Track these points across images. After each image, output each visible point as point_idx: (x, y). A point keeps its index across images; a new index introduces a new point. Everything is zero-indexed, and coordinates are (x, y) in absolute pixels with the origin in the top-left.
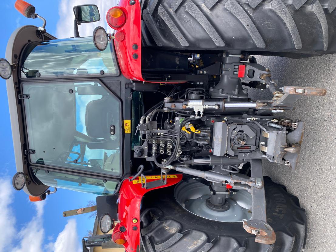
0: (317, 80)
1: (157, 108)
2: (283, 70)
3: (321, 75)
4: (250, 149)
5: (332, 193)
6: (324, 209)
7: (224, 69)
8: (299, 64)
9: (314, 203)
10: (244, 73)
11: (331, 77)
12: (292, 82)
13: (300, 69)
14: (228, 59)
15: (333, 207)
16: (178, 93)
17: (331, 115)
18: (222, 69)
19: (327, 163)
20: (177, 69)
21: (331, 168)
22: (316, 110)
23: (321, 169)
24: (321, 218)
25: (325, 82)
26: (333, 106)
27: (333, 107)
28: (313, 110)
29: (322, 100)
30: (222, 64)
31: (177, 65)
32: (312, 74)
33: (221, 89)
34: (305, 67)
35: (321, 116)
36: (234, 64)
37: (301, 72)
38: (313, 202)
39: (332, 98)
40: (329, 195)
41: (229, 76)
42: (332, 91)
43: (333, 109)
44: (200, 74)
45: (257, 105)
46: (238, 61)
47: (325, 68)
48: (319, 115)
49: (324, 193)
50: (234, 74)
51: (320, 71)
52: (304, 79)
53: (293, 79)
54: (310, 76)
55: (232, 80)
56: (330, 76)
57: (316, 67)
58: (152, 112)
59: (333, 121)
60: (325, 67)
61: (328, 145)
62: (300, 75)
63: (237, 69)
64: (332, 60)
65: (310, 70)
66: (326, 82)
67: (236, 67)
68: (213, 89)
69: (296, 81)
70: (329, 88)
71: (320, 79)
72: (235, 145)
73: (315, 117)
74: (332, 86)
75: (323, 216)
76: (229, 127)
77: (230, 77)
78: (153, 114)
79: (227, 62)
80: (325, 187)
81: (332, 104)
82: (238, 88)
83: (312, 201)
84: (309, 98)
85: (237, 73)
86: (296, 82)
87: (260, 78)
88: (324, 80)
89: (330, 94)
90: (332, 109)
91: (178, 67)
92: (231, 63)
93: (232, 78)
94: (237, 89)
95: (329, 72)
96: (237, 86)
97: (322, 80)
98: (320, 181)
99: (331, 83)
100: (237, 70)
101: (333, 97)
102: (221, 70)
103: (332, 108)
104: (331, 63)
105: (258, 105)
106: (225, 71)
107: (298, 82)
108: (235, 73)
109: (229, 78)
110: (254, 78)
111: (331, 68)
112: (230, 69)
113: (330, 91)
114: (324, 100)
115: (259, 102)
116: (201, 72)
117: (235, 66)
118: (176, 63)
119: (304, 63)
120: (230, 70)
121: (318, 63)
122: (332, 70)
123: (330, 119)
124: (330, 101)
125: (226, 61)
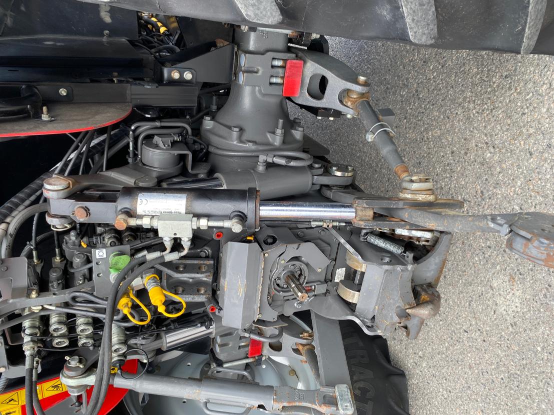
0: (453, 101)
1: (27, 202)
2: (363, 60)
3: (463, 91)
4: (314, 291)
5: (469, 355)
6: (446, 380)
7: (243, 68)
8: (405, 53)
9: (421, 359)
10: (300, 85)
11: (493, 102)
12: (386, 92)
13: (409, 65)
14: (253, 35)
15: (467, 383)
16: (104, 141)
17: (482, 192)
18: (236, 67)
19: (462, 292)
20: (105, 39)
21: (470, 305)
22: (445, 171)
23: (446, 301)
24: (436, 393)
25: (474, 111)
26: (490, 172)
27: (492, 174)
28: (435, 168)
29: (463, 152)
30: (236, 49)
31: (106, 26)
32: (438, 84)
33: (237, 130)
34: (423, 63)
35: (455, 186)
36: (270, 55)
37: (409, 73)
38: (420, 357)
39: (491, 153)
40: (460, 357)
41: (257, 88)
42: (491, 136)
43: (489, 179)
44: (172, 82)
45: (356, 213)
46: (280, 44)
47: (478, 76)
48: (451, 184)
49: (447, 349)
50: (271, 84)
51: (464, 80)
52: (417, 91)
53: (389, 86)
54: (433, 88)
55: (266, 99)
56: (489, 98)
57: (453, 69)
58: (8, 220)
59: (486, 208)
60: (477, 73)
61: (469, 255)
62: (407, 79)
63: (280, 71)
64: (500, 60)
65: (435, 74)
66: (478, 112)
67: (277, 63)
68: (212, 122)
69: (396, 91)
70: (485, 127)
71: (461, 100)
72: (279, 291)
73: (439, 186)
74: (493, 125)
75: (441, 390)
76: (266, 255)
77: (260, 91)
78: (12, 229)
79: (252, 46)
80: (452, 339)
81: (488, 168)
82: (283, 128)
83: (418, 354)
84: (428, 139)
85: (279, 81)
86: (394, 94)
87: (341, 101)
88: (471, 106)
89: (487, 143)
90: (486, 180)
91: (107, 32)
92: (262, 50)
93: (264, 95)
94: (279, 131)
95: (489, 89)
96: (281, 121)
97: (466, 105)
98: (441, 323)
99: (490, 116)
100: (279, 73)
101: (492, 150)
102: (233, 69)
103: (487, 177)
104: (496, 67)
105: (360, 213)
106: (245, 74)
107: (402, 96)
108: (274, 80)
109: (258, 95)
110: (324, 100)
111: (494, 80)
112: (259, 68)
113: (486, 135)
114: (466, 153)
115: (365, 205)
116: (176, 75)
117: (274, 59)
118: (101, 20)
119: (419, 53)
120: (260, 73)
121: (457, 59)
122: (498, 86)
123: (480, 199)
124: (484, 159)
125: (248, 43)
